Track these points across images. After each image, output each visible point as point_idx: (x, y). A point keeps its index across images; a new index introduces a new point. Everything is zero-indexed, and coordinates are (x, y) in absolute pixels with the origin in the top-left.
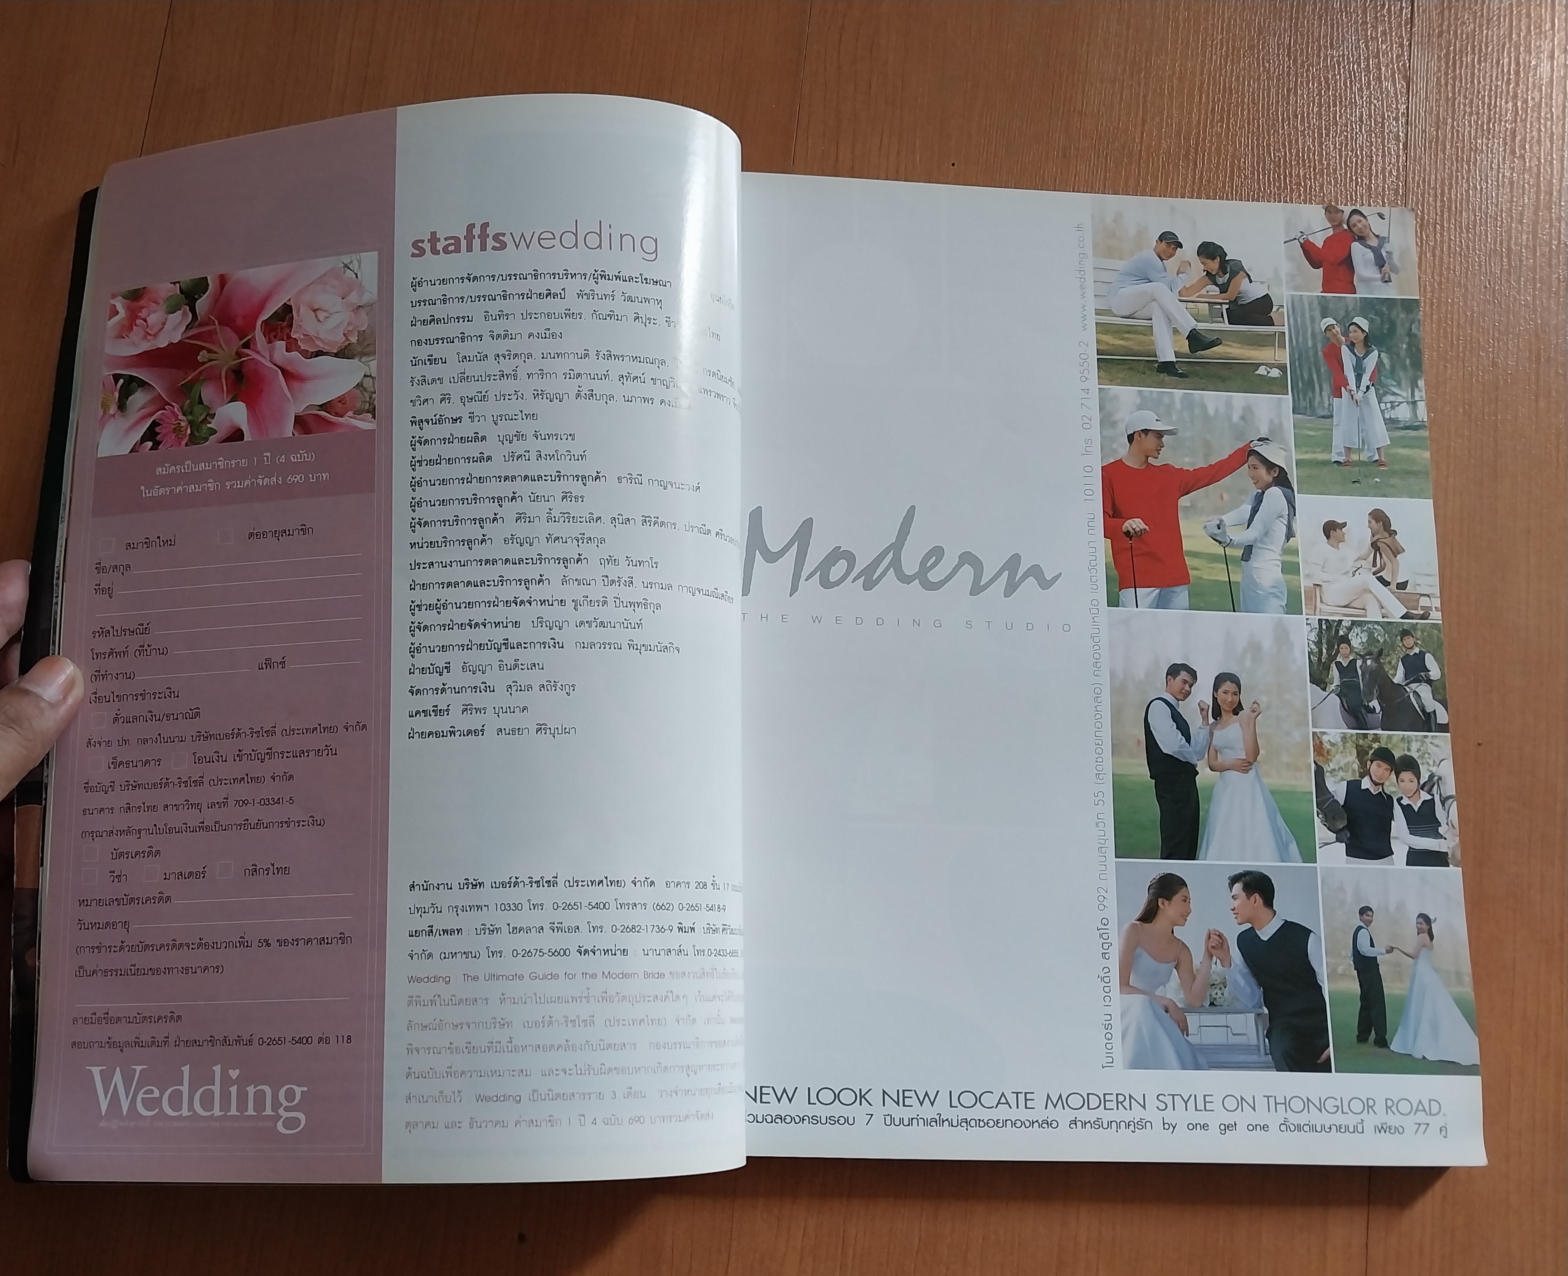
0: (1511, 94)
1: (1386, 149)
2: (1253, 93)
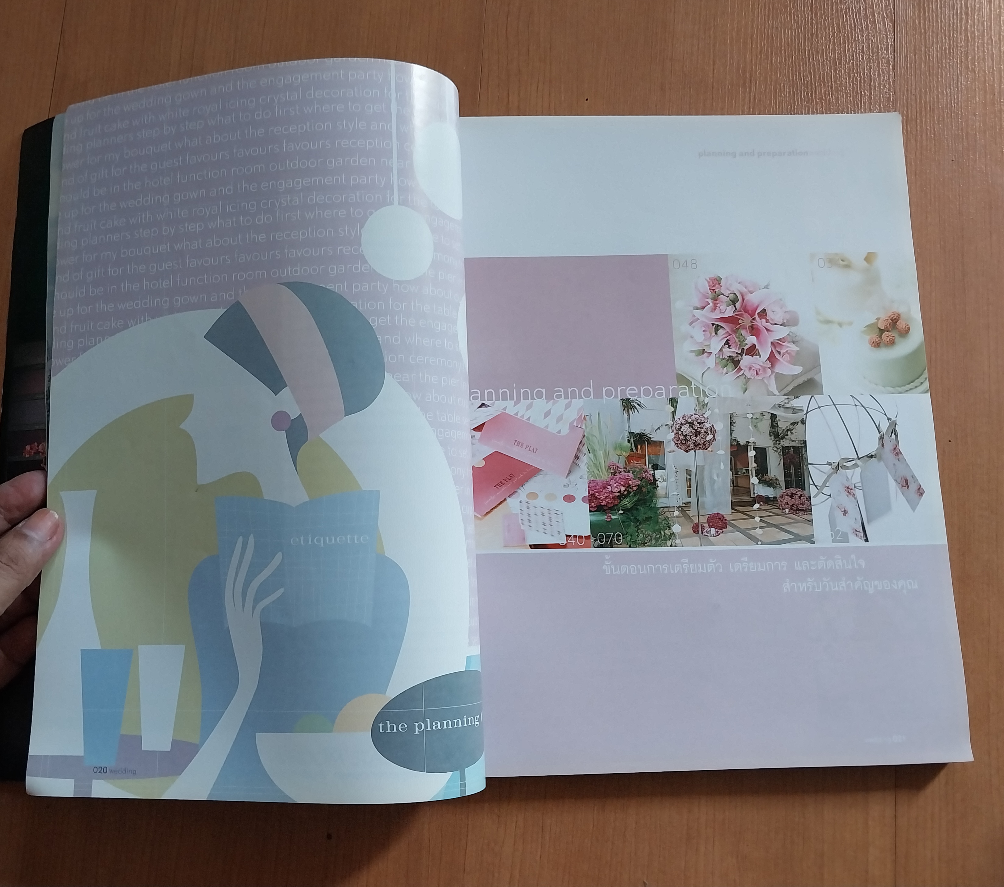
0: (963, 28)
1: (881, 70)
2: (788, 39)
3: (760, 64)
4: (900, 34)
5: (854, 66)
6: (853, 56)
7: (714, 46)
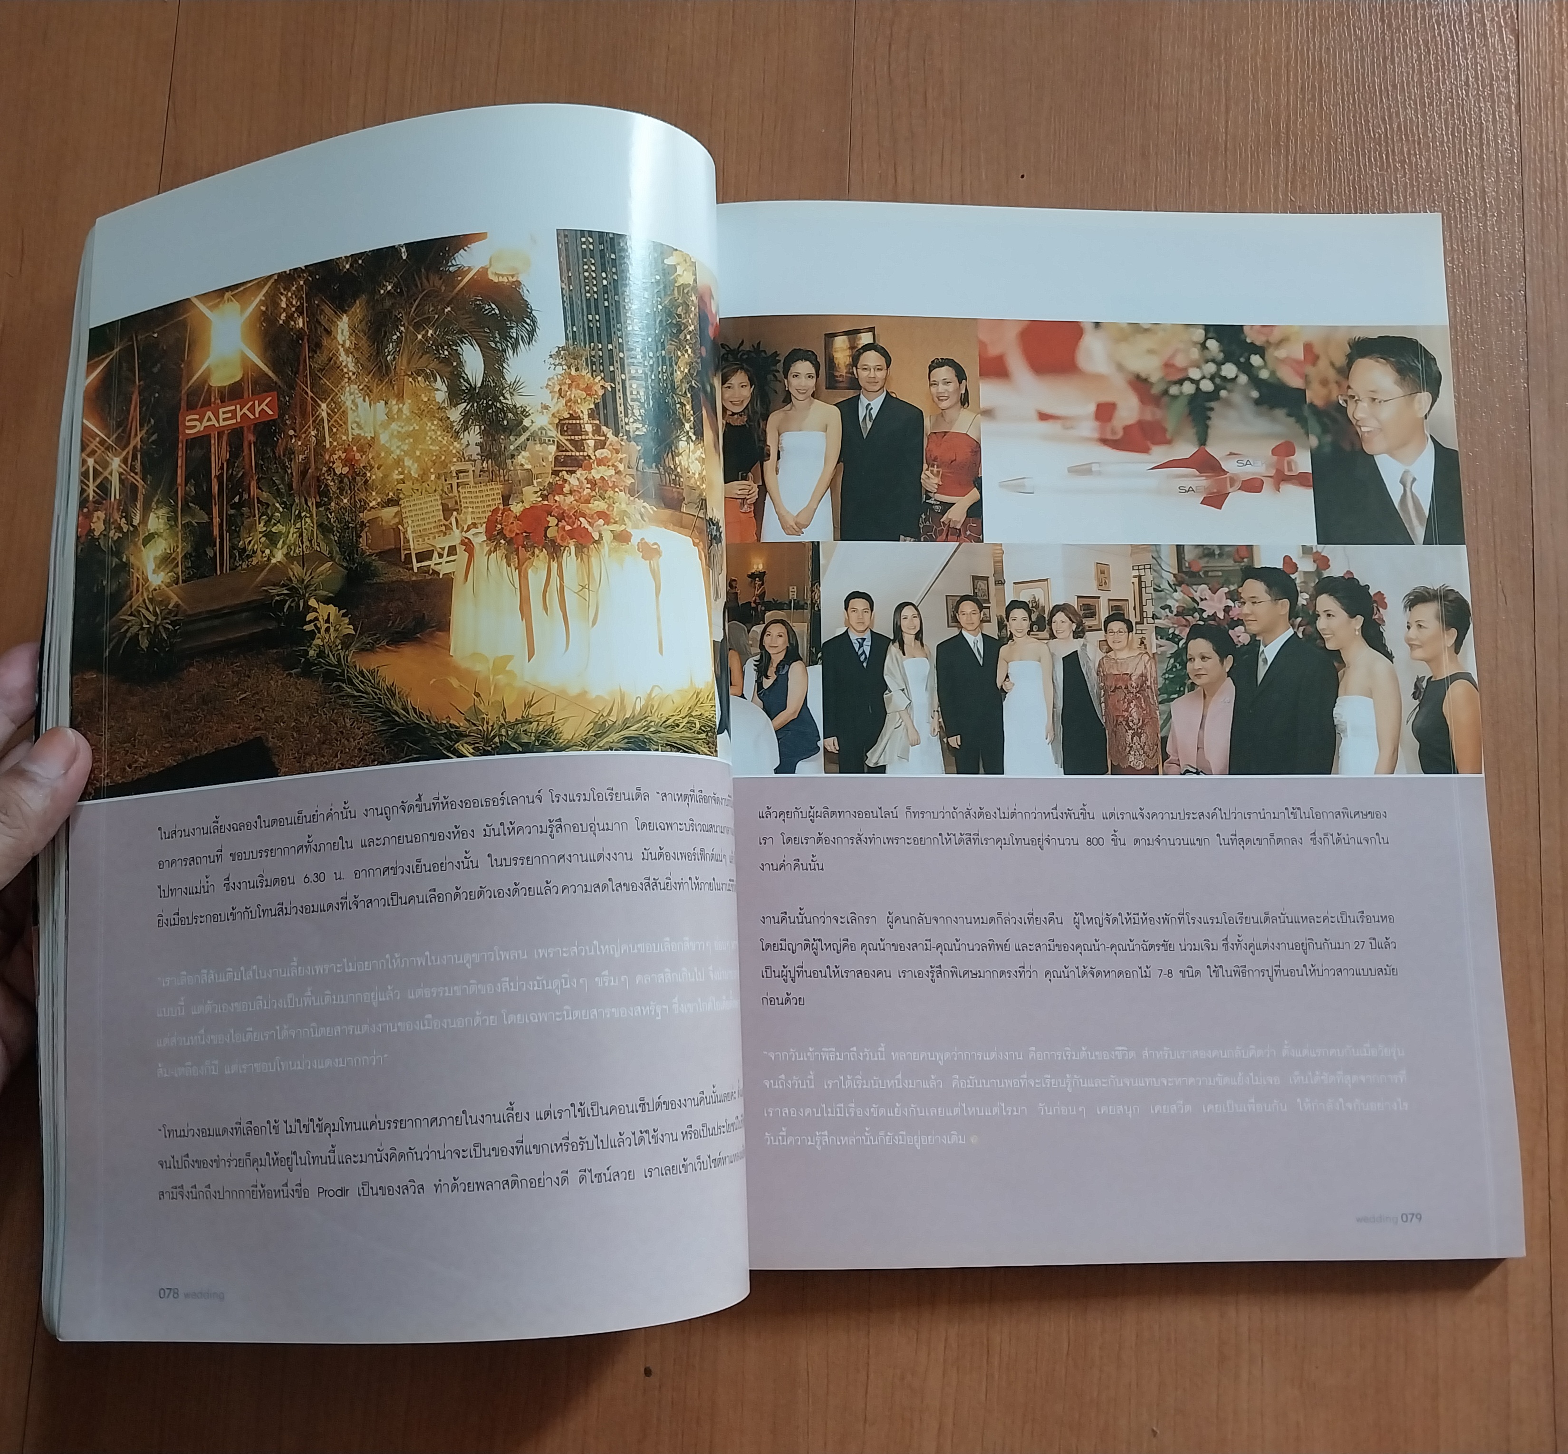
1: (1497, 113)
2: (1346, 66)
3: (1303, 108)
4: (1527, 52)
5: (1453, 108)
6: (1451, 91)
7: (1227, 82)
